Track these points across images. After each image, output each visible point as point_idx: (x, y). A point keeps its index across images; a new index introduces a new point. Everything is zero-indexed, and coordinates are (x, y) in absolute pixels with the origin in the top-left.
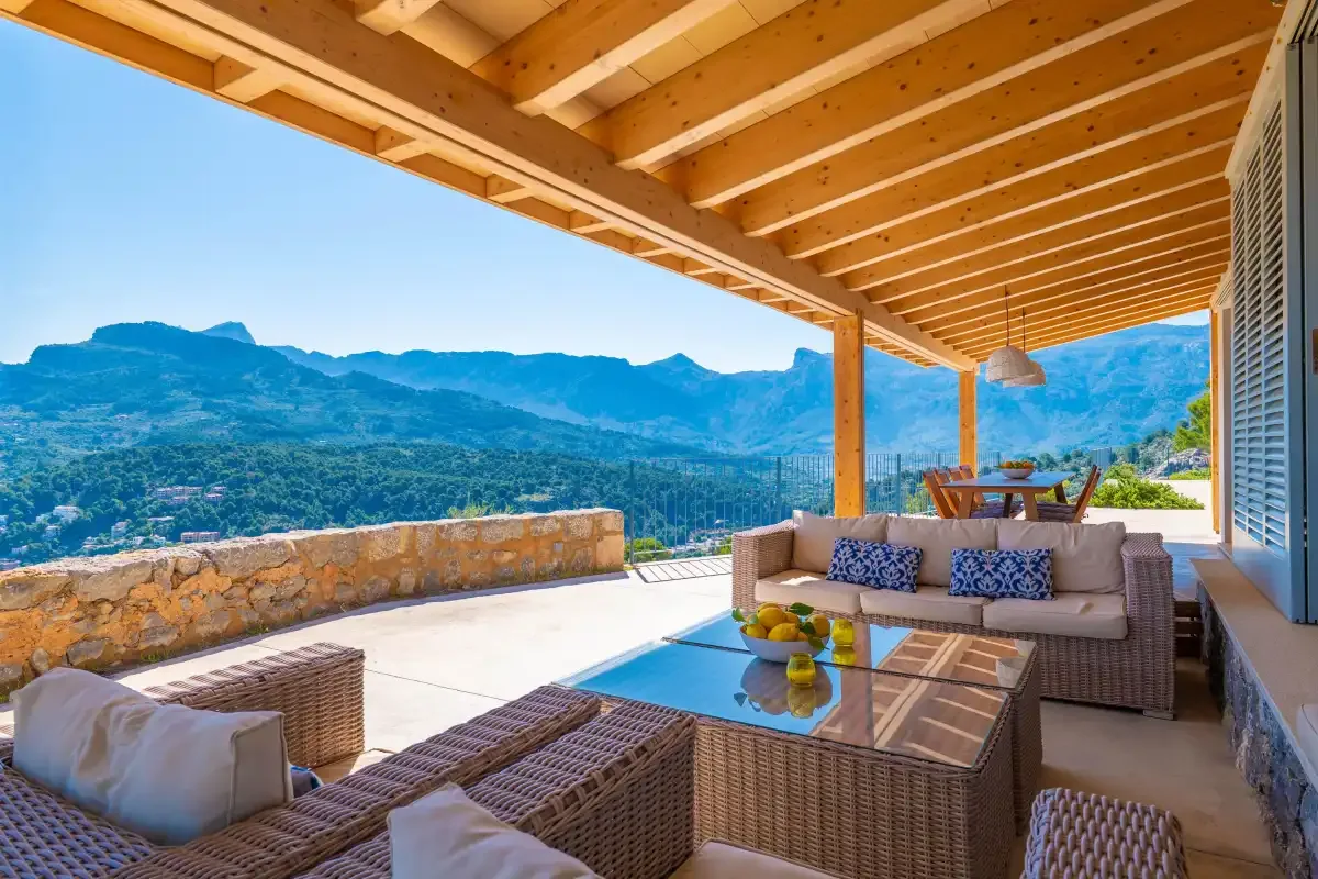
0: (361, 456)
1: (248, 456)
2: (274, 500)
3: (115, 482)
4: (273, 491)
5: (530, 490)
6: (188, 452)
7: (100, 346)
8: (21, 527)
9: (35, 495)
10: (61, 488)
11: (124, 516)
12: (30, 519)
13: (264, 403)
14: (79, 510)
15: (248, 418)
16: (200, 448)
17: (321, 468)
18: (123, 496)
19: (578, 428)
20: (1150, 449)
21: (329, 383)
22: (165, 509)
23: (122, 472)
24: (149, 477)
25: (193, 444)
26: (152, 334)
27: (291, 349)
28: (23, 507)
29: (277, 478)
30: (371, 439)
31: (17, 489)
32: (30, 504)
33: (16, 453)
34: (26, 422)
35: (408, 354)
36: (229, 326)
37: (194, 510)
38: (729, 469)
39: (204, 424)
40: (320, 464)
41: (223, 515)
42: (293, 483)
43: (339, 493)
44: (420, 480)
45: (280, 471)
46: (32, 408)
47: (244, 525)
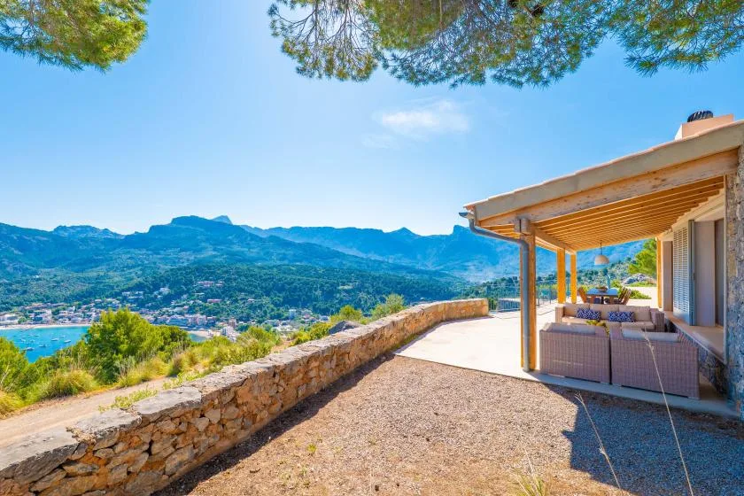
0: (275, 270)
1: (232, 269)
2: (242, 286)
3: (182, 279)
4: (242, 283)
5: (344, 284)
6: (209, 268)
7: (175, 225)
8: (149, 296)
9: (153, 284)
10: (162, 281)
11: (186, 292)
12: (151, 293)
13: (236, 248)
14: (169, 290)
15: (232, 255)
16: (214, 266)
17: (260, 275)
18: (185, 285)
19: (362, 258)
20: (613, 269)
21: (262, 240)
22: (201, 290)
23: (185, 275)
24: (195, 277)
25: (210, 265)
26: (193, 220)
27: (246, 226)
28: (149, 289)
29: (243, 278)
30: (278, 263)
31: (146, 281)
32: (151, 287)
33: (145, 267)
34: (148, 255)
35: (293, 228)
36: (222, 217)
37: (212, 290)
38: (426, 277)
39: (215, 256)
40: (260, 273)
41: (223, 293)
42: (249, 280)
43: (267, 285)
44: (299, 280)
45: (244, 275)
46: (150, 250)
47: (231, 297)
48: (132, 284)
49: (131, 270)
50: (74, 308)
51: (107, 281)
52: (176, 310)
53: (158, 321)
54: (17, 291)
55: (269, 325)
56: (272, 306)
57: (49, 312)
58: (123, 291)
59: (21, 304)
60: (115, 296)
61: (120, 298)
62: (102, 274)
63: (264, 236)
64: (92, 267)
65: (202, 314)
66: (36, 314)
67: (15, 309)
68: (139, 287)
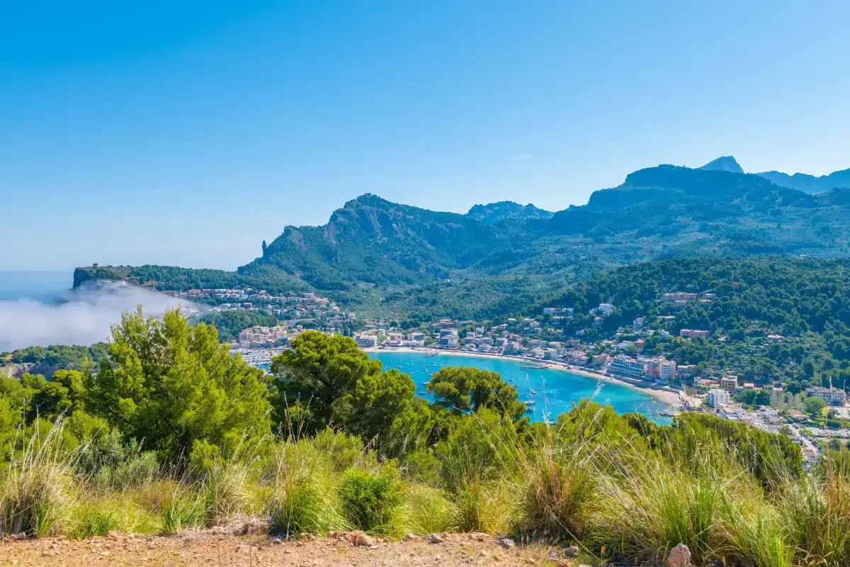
1: (734, 268)
2: (755, 307)
3: (635, 286)
4: (755, 299)
6: (687, 265)
7: (631, 187)
8: (581, 317)
9: (589, 296)
10: (603, 291)
11: (641, 313)
12: (586, 312)
13: (749, 223)
14: (614, 307)
15: (738, 237)
16: (696, 261)
17: (799, 280)
18: (641, 298)
21: (811, 201)
22: (669, 310)
23: (641, 280)
24: (659, 284)
25: (690, 259)
26: (666, 174)
27: (774, 173)
28: (582, 303)
29: (758, 287)
31: (578, 290)
32: (586, 301)
33: (580, 266)
34: (586, 245)
36: (723, 160)
37: (690, 312)
39: (702, 242)
40: (799, 276)
41: (712, 317)
42: (773, 294)
43: (817, 304)
45: (762, 282)
46: (591, 235)
47: (729, 326)
48: (557, 294)
49: (561, 271)
50: (482, 330)
51: (527, 288)
52: (624, 345)
53: (594, 363)
54: (426, 300)
55: (817, 398)
56: (828, 356)
57: (455, 332)
58: (546, 305)
59: (429, 319)
60: (535, 313)
61: (541, 317)
62: (521, 277)
63: (814, 192)
64: (509, 267)
65: (669, 358)
66: (442, 335)
67: (423, 325)
68: (568, 300)
